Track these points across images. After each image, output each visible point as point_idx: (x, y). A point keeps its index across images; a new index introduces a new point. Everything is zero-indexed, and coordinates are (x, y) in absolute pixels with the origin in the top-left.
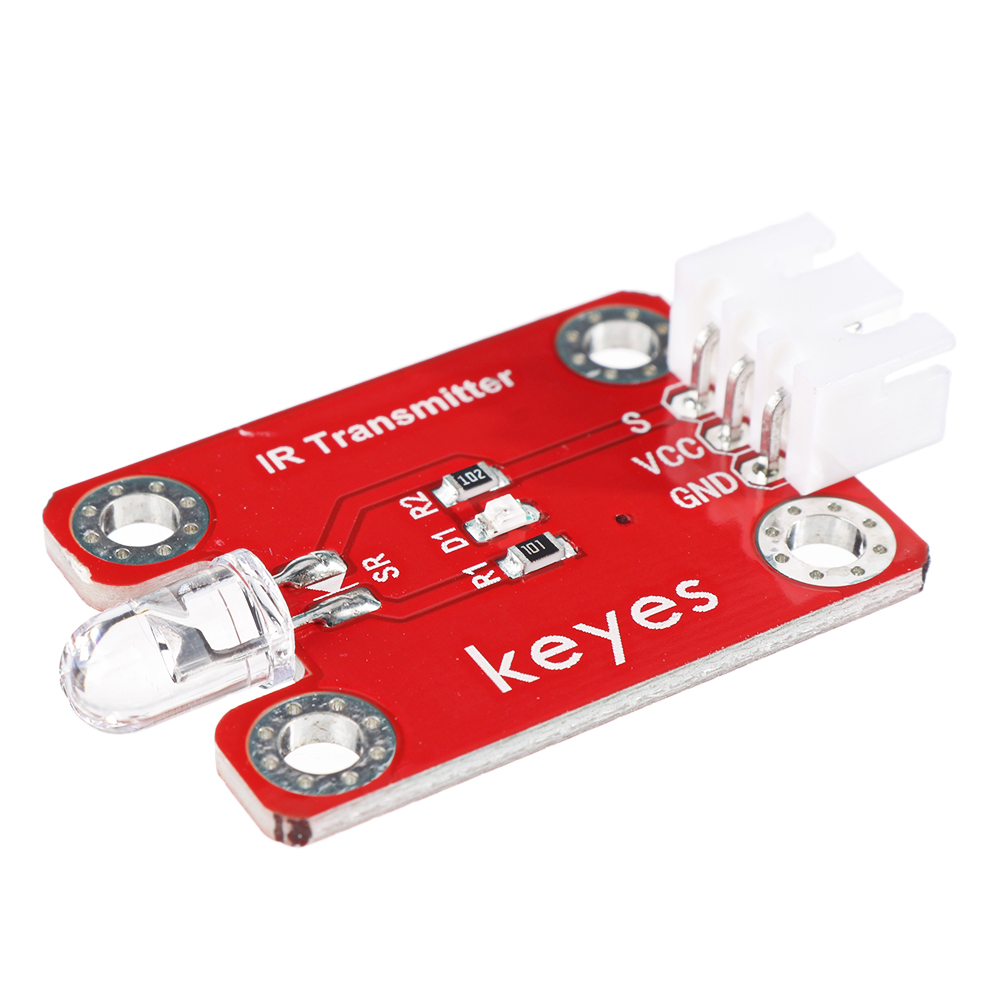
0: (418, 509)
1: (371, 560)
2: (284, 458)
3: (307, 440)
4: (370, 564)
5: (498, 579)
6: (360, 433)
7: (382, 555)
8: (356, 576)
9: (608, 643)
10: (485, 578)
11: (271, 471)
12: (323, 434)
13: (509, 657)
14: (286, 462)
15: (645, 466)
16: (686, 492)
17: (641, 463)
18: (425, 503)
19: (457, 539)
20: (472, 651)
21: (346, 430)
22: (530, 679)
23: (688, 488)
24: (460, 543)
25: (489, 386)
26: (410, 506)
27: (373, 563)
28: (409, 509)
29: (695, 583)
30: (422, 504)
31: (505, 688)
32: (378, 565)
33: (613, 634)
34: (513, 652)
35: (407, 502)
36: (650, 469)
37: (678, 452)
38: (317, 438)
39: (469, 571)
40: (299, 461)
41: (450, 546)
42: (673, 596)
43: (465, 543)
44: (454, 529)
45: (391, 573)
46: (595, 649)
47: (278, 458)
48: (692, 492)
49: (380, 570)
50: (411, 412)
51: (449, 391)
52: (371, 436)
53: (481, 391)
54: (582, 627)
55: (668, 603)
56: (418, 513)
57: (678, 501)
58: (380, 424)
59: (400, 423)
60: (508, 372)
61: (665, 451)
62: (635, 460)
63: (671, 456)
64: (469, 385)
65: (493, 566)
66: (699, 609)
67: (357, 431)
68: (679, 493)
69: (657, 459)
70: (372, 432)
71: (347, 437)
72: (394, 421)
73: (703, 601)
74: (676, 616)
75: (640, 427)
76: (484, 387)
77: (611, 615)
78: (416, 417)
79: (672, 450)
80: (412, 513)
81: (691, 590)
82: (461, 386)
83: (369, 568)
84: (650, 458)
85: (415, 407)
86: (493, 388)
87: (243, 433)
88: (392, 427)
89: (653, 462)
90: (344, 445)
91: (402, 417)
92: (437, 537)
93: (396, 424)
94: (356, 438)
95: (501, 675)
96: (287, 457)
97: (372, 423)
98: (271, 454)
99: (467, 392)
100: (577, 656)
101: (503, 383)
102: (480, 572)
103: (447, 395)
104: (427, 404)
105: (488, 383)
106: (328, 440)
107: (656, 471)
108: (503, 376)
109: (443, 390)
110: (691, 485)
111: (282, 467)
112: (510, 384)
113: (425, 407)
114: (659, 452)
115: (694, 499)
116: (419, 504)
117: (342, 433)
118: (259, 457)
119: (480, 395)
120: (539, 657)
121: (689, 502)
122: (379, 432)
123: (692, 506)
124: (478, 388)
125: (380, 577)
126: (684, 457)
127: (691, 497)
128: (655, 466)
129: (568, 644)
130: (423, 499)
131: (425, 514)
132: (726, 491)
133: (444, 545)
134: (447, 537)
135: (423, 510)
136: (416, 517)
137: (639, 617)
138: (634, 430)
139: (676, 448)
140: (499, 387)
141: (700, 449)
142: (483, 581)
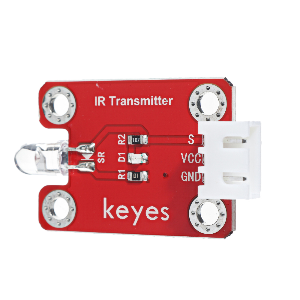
0: (121, 140)
3: (110, 97)
5: (124, 178)
6: (124, 102)
7: (104, 153)
8: (95, 157)
9: (135, 216)
10: (122, 176)
11: (96, 105)
12: (115, 97)
14: (101, 103)
15: (183, 158)
16: (186, 174)
17: (182, 156)
18: (124, 139)
19: (124, 158)
20: (105, 199)
21: (121, 99)
22: (112, 217)
23: (187, 173)
26: (119, 138)
27: (101, 154)
28: (119, 139)
29: (167, 209)
31: (105, 217)
32: (101, 156)
33: (138, 214)
34: (113, 206)
35: (120, 137)
36: (183, 160)
37: (194, 158)
38: (112, 98)
39: (120, 171)
40: (104, 104)
42: (159, 210)
43: (124, 161)
44: (124, 154)
45: (103, 160)
46: (132, 215)
47: (100, 101)
48: (187, 176)
49: (101, 158)
50: (140, 101)
51: (154, 98)
52: (125, 105)
53: (161, 102)
54: (133, 207)
55: (157, 212)
56: (120, 142)
57: (182, 177)
58: (130, 101)
59: (135, 104)
60: (172, 99)
61: (191, 155)
62: (182, 154)
63: (192, 158)
64: (160, 98)
65: (126, 173)
66: (163, 218)
67: (123, 101)
68: (184, 174)
69: (187, 157)
70: (127, 103)
71: (120, 102)
72: (134, 102)
73: (165, 217)
74: (156, 218)
75: (191, 142)
76: (163, 101)
77: (142, 208)
78: (140, 104)
79: (193, 156)
80: (119, 142)
81: (165, 211)
82: (158, 97)
83: (99, 156)
84: (186, 156)
85: (142, 100)
86: (165, 103)
87: (97, 85)
88: (132, 104)
89: (185, 158)
90: (117, 104)
91: (137, 102)
92: (119, 154)
93: (134, 104)
94: (122, 104)
95: (107, 212)
96: (102, 102)
97: (128, 100)
98: (99, 98)
99: (158, 101)
100: (126, 217)
101: (168, 103)
102: (122, 173)
103: (152, 99)
104: (145, 100)
105: (165, 100)
106: (115, 100)
107: (184, 162)
108: (170, 100)
109: (152, 97)
110: (189, 173)
111: (99, 105)
112: (170, 104)
113: (145, 101)
114: (189, 155)
115: (186, 178)
116: (122, 139)
117: (119, 99)
118: (96, 97)
119: (160, 104)
120: (118, 211)
121: (184, 178)
122: (128, 104)
123: (184, 181)
124: (161, 101)
125: (100, 160)
126: (194, 160)
127: (186, 177)
128: (185, 159)
129: (127, 211)
130: (124, 137)
131: (122, 144)
132: (196, 180)
133: (120, 158)
134: (122, 156)
135: (122, 142)
136: (119, 144)
137: (148, 212)
138: (189, 142)
139: (194, 156)
140: (167, 104)
141: (200, 160)
142: (121, 177)
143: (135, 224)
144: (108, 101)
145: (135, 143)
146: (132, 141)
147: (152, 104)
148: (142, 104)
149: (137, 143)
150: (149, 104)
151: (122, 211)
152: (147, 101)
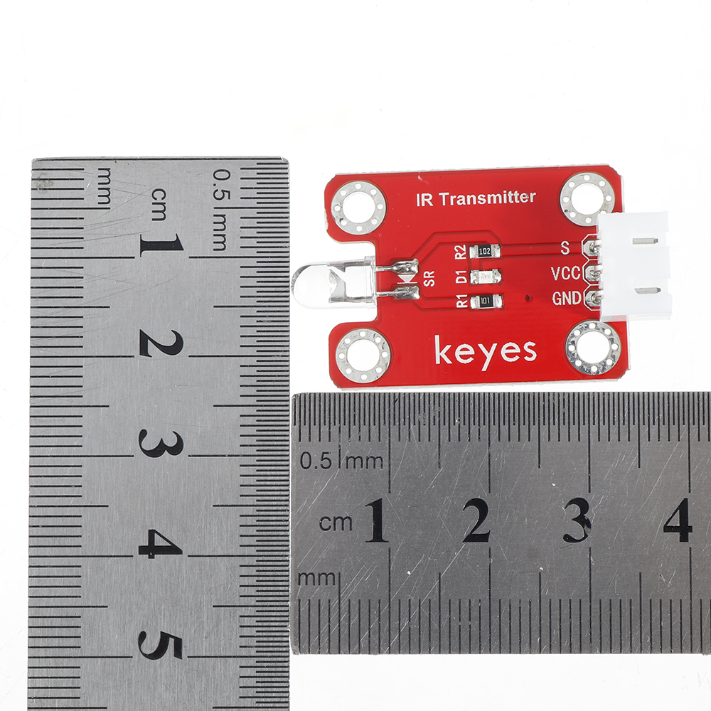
0: (459, 254)
1: (428, 272)
2: (426, 200)
3: (440, 194)
4: (427, 275)
5: (466, 306)
6: (462, 200)
7: (433, 272)
8: (419, 279)
9: (485, 358)
10: (462, 303)
11: (418, 205)
12: (448, 194)
13: (448, 347)
14: (426, 203)
15: (554, 274)
16: (560, 295)
17: (553, 271)
19: (464, 278)
20: (437, 337)
21: (457, 196)
22: (449, 362)
23: (562, 294)
24: (464, 280)
25: (524, 198)
26: (457, 251)
29: (533, 344)
30: (462, 252)
31: (438, 362)
32: (429, 277)
33: (489, 355)
34: (450, 346)
35: (457, 248)
36: (555, 276)
37: (570, 273)
38: (444, 195)
39: (458, 297)
40: (431, 204)
41: (459, 280)
42: (522, 347)
43: (466, 281)
44: (465, 272)
45: (431, 283)
46: (479, 357)
47: (424, 199)
48: (562, 297)
49: (428, 279)
50: (486, 198)
51: (507, 193)
52: (465, 204)
53: (519, 199)
54: (481, 346)
55: (518, 350)
56: (458, 256)
57: (554, 299)
58: (472, 199)
59: (479, 202)
60: (535, 194)
61: (566, 269)
62: (552, 268)
63: (567, 273)
64: (516, 194)
65: (469, 298)
66: (526, 358)
67: (461, 198)
68: (557, 295)
69: (560, 272)
70: (466, 202)
71: (455, 200)
72: (477, 200)
73: (530, 355)
74: (517, 358)
75: (565, 251)
76: (521, 197)
77: (495, 345)
78: (487, 202)
79: (569, 270)
80: (456, 256)
81: (530, 347)
82: (513, 193)
83: (425, 277)
84: (558, 270)
85: (489, 196)
86: (524, 200)
87: (419, 177)
88: (475, 203)
89: (558, 273)
90: (452, 204)
91: (481, 199)
92: (457, 273)
93: (477, 202)
94: (458, 202)
95: (440, 355)
96: (428, 200)
97: (469, 197)
98: (423, 195)
99: (513, 197)
100: (471, 359)
101: (529, 199)
102: (462, 299)
103: (505, 195)
104: (495, 197)
105: (524, 196)
106: (448, 198)
107: (556, 279)
108: (532, 195)
109: (505, 192)
110: (564, 293)
111: (423, 205)
112: (532, 201)
113: (493, 198)
114: (563, 269)
115: (560, 301)
116: (461, 251)
117: (455, 197)
118: (418, 195)
119: (517, 202)
120: (458, 353)
121: (557, 301)
122: (469, 203)
123: (557, 304)
124: (519, 197)
125: (427, 283)
126: (571, 276)
127: (560, 299)
128: (557, 275)
129: (472, 352)
130: (464, 249)
131: (460, 258)
132: (574, 303)
133: (458, 278)
134: (461, 275)
135: (461, 255)
136: (456, 258)
137: (504, 351)
138: (562, 251)
139: (571, 270)
140: (527, 200)
141: (579, 275)
142: (461, 305)
143: (484, 369)
144: (437, 200)
145: (484, 255)
146: (479, 252)
147: (505, 202)
148: (489, 202)
149: (487, 255)
150: (500, 202)
151: (464, 352)
152: (498, 197)
